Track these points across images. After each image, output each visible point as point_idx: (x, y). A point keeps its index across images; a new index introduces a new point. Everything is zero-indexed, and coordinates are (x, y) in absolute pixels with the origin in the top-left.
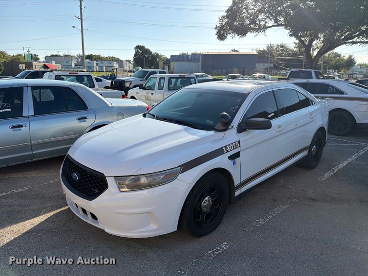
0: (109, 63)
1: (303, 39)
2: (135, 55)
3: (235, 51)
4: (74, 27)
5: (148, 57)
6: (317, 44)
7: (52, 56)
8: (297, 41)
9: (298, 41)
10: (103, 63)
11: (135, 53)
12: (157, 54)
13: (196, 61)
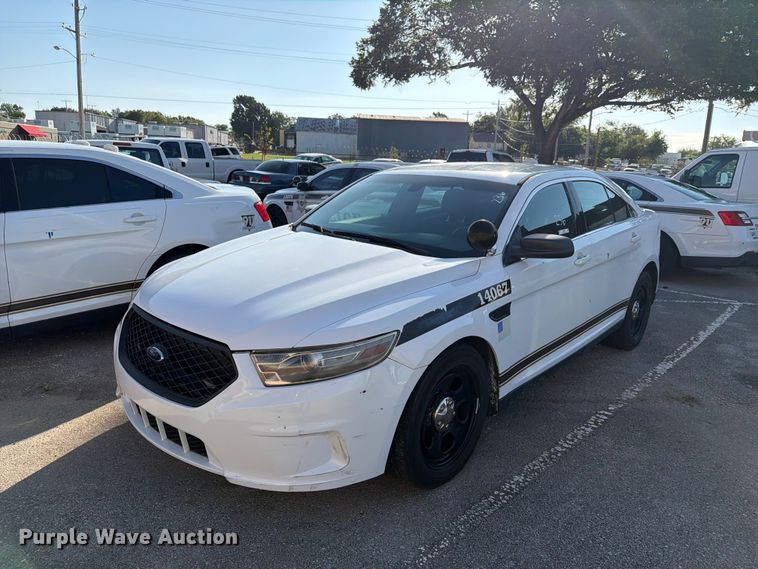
0: (171, 129)
1: (526, 92)
2: (234, 115)
3: (440, 115)
4: (57, 48)
5: (262, 119)
6: (553, 103)
7: (55, 110)
8: (515, 97)
9: (517, 96)
10: (157, 129)
11: (233, 110)
12: (281, 116)
13: (349, 131)
